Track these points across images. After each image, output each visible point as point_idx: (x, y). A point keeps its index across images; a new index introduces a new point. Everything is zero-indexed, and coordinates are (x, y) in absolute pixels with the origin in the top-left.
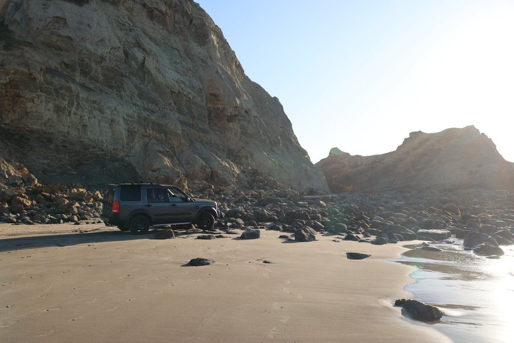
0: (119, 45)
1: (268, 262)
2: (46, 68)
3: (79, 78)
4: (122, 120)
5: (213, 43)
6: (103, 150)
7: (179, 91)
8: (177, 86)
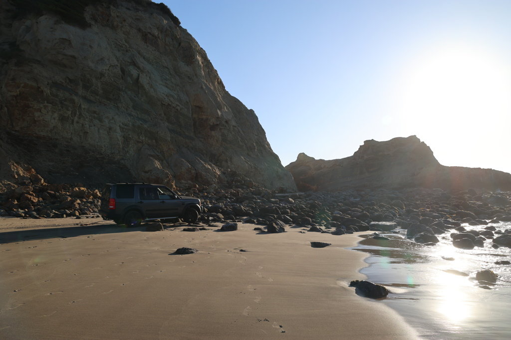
0: (116, 64)
1: (244, 251)
2: (53, 82)
3: (81, 91)
4: (118, 128)
5: (199, 63)
6: (101, 154)
7: (169, 104)
8: (166, 99)
